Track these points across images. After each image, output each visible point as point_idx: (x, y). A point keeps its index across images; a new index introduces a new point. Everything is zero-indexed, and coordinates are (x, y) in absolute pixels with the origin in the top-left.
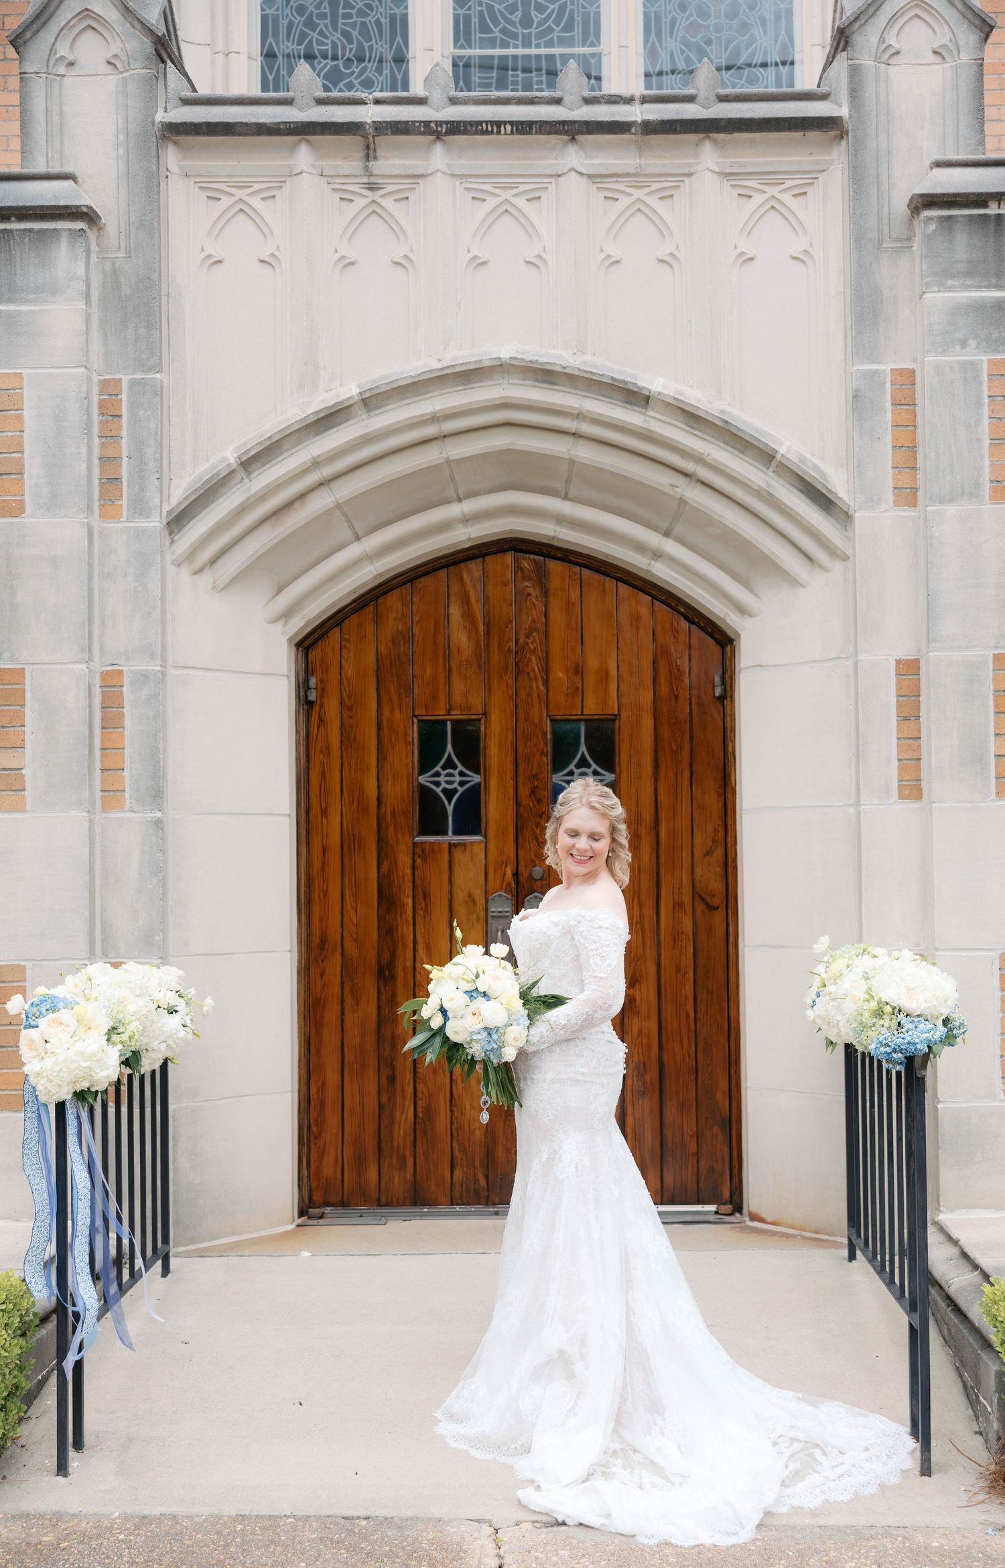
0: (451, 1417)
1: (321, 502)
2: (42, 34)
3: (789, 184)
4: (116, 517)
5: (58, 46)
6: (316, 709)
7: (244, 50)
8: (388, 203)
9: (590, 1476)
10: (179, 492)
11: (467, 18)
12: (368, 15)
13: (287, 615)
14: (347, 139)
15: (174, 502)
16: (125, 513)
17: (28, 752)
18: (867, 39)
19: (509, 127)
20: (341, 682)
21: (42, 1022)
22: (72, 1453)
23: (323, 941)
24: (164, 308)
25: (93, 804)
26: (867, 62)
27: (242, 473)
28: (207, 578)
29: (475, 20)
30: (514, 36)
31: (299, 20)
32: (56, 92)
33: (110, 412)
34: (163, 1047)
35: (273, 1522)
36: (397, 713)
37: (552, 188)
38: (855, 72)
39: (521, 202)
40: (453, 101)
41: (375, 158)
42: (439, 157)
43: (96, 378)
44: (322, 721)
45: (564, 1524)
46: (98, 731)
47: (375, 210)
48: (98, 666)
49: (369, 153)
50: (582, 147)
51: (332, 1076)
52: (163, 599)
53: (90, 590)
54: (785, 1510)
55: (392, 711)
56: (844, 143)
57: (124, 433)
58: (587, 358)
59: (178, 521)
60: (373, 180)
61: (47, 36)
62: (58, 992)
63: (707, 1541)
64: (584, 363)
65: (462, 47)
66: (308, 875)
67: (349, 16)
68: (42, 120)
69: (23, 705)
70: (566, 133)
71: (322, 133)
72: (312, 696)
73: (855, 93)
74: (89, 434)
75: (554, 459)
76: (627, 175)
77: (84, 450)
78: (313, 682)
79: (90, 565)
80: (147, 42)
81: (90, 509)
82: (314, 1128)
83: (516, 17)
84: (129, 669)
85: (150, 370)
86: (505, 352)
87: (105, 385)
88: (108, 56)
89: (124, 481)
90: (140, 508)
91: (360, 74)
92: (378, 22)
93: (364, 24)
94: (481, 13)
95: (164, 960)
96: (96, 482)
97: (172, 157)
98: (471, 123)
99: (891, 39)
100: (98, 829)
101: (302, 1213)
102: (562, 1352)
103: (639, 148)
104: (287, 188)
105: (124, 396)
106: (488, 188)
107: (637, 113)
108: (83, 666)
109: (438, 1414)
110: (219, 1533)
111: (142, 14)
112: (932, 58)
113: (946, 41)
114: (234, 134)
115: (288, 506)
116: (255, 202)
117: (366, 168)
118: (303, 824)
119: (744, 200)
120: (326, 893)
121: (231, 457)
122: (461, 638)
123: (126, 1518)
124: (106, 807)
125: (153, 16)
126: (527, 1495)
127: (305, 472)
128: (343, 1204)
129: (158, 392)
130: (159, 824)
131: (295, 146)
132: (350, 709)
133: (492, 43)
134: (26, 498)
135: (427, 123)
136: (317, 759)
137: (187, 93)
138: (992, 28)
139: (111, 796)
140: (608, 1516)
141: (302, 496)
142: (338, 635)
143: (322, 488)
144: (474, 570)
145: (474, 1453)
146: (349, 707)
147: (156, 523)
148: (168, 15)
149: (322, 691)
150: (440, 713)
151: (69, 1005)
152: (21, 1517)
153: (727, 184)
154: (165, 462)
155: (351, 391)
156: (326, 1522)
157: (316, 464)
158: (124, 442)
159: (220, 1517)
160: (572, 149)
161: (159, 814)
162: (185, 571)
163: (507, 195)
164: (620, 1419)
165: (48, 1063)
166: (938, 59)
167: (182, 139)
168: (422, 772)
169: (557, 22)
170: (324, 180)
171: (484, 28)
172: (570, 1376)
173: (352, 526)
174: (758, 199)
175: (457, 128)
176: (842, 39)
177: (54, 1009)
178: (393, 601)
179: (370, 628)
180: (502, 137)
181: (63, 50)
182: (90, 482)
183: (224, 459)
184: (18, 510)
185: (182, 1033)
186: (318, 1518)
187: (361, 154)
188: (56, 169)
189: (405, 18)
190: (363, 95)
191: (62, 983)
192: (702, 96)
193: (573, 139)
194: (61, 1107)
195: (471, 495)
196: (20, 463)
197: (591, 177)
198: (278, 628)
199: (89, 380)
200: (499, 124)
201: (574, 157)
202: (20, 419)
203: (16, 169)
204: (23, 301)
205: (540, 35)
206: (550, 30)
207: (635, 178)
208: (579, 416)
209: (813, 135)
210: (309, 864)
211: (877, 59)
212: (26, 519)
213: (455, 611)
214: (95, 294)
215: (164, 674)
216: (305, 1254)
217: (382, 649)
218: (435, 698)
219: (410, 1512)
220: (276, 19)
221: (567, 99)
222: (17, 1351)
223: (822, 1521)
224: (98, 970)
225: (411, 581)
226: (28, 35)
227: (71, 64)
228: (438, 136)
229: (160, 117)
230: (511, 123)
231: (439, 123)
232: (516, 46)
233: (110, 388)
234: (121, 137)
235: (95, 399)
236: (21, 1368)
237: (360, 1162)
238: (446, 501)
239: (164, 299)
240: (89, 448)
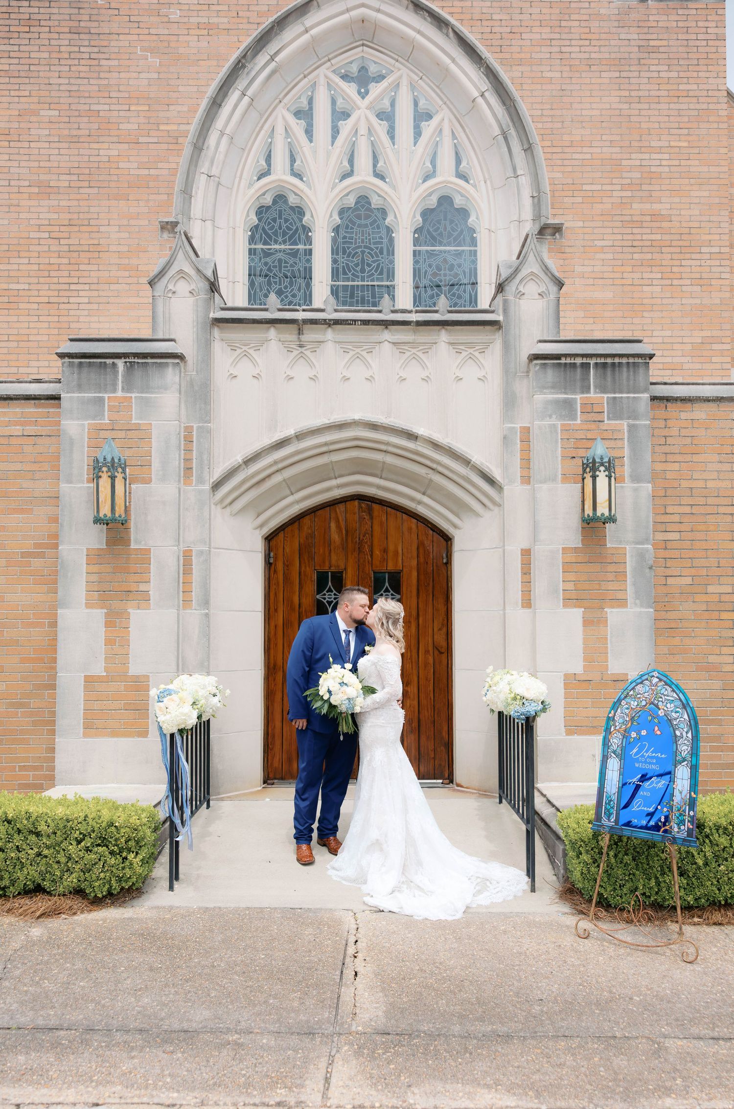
0: (334, 868)
1: (277, 479)
2: (162, 280)
3: (477, 348)
4: (190, 484)
5: (169, 285)
6: (273, 566)
7: (241, 281)
8: (308, 353)
9: (393, 892)
10: (217, 474)
11: (337, 269)
12: (294, 267)
13: (261, 526)
14: (291, 326)
15: (215, 479)
16: (194, 483)
17: (152, 584)
18: (511, 288)
19: (359, 322)
20: (284, 555)
21: (165, 700)
22: (175, 882)
23: (275, 665)
24: (212, 396)
25: (179, 606)
26: (511, 298)
27: (244, 466)
28: (228, 509)
29: (341, 270)
30: (358, 277)
31: (265, 268)
32: (168, 304)
33: (189, 440)
34: (211, 711)
35: (262, 910)
36: (308, 568)
37: (377, 348)
38: (505, 302)
39: (364, 353)
40: (336, 311)
41: (303, 334)
42: (330, 334)
43: (183, 425)
44: (275, 571)
45: (383, 911)
46: (181, 575)
47: (302, 356)
48: (182, 547)
49: (300, 332)
50: (390, 331)
51: (278, 724)
52: (210, 519)
53: (179, 515)
54: (474, 906)
55: (305, 567)
56: (501, 331)
57: (194, 449)
58: (392, 419)
59: (216, 486)
60: (301, 343)
61: (164, 280)
62: (170, 687)
63: (443, 918)
64: (390, 422)
65: (335, 281)
66: (269, 639)
67: (286, 267)
68: (162, 316)
69: (150, 564)
70: (384, 325)
71: (280, 323)
72: (272, 561)
73: (505, 311)
74: (180, 451)
75: (377, 461)
76: (409, 343)
77: (177, 456)
78: (272, 554)
79: (179, 505)
80: (207, 283)
81: (179, 481)
82: (270, 746)
83: (358, 269)
84: (195, 549)
85: (206, 422)
86: (357, 417)
87: (186, 428)
88: (190, 289)
89: (194, 469)
90: (201, 481)
91: (291, 292)
92: (299, 270)
93: (293, 270)
94: (343, 266)
95: (208, 674)
96: (182, 469)
97: (216, 332)
98: (344, 320)
99: (521, 288)
100: (181, 618)
101: (264, 782)
102: (377, 840)
103: (414, 332)
104: (265, 346)
105: (194, 433)
106: (350, 347)
107: (414, 317)
108: (176, 548)
109: (328, 866)
110: (239, 914)
111: (205, 272)
112: (537, 296)
113: (544, 290)
114: (242, 323)
115: (263, 480)
116: (251, 351)
117: (299, 338)
118: (267, 615)
119: (458, 354)
120: (276, 645)
121: (239, 459)
122: (335, 536)
123: (200, 908)
124: (184, 608)
125: (209, 274)
126: (367, 899)
127: (271, 466)
128: (282, 778)
129: (209, 431)
130: (207, 615)
131: (269, 328)
132: (288, 566)
133: (348, 280)
134: (153, 476)
135: (325, 320)
136: (273, 587)
137: (223, 306)
138: (563, 285)
139: (187, 603)
140: (401, 908)
141: (269, 476)
142: (283, 535)
143: (278, 473)
144: (341, 508)
145: (344, 882)
146: (287, 566)
147: (207, 487)
148: (215, 272)
149: (276, 558)
150: (326, 568)
151: (177, 693)
152: (155, 908)
153: (451, 347)
154: (212, 461)
155: (290, 432)
156: (284, 910)
157: (276, 463)
158: (194, 453)
159: (239, 908)
160: (386, 332)
161: (207, 611)
162: (219, 507)
163: (358, 350)
164: (404, 869)
165: (168, 717)
166: (541, 297)
167: (221, 325)
168: (317, 594)
169: (376, 271)
170: (281, 343)
171: (345, 273)
172: (381, 850)
173: (289, 488)
174: (464, 354)
175: (337, 322)
176: (500, 288)
177: (170, 694)
178: (306, 520)
179: (297, 532)
180: (357, 326)
181: (170, 287)
182: (180, 470)
183: (237, 460)
184: (149, 481)
185: (219, 705)
186: (280, 909)
187: (297, 332)
188: (167, 337)
189: (311, 268)
190: (298, 307)
191: (172, 682)
192: (441, 310)
193: (387, 328)
194: (172, 736)
195: (341, 476)
196: (150, 461)
197: (393, 343)
198: (258, 531)
199: (180, 426)
200: (355, 321)
201: (387, 335)
202: (150, 442)
203: (150, 337)
204: (152, 393)
205: (368, 277)
206: (373, 275)
207: (413, 344)
208: (388, 444)
209: (488, 328)
210: (269, 632)
211: (515, 297)
212: (153, 485)
213: (333, 525)
214: (183, 390)
215: (210, 551)
216: (268, 800)
217: (302, 541)
218: (324, 562)
219: (319, 906)
220: (255, 267)
221: (384, 311)
222: (153, 838)
223: (490, 910)
224: (184, 677)
225: (314, 512)
226: (156, 280)
227: (174, 292)
228: (330, 325)
229: (212, 315)
230: (361, 320)
231: (330, 320)
232: (358, 281)
233: (189, 430)
234: (195, 323)
235: (182, 434)
236: (154, 845)
237: (290, 760)
238: (330, 479)
239: (212, 392)
240: (180, 455)
